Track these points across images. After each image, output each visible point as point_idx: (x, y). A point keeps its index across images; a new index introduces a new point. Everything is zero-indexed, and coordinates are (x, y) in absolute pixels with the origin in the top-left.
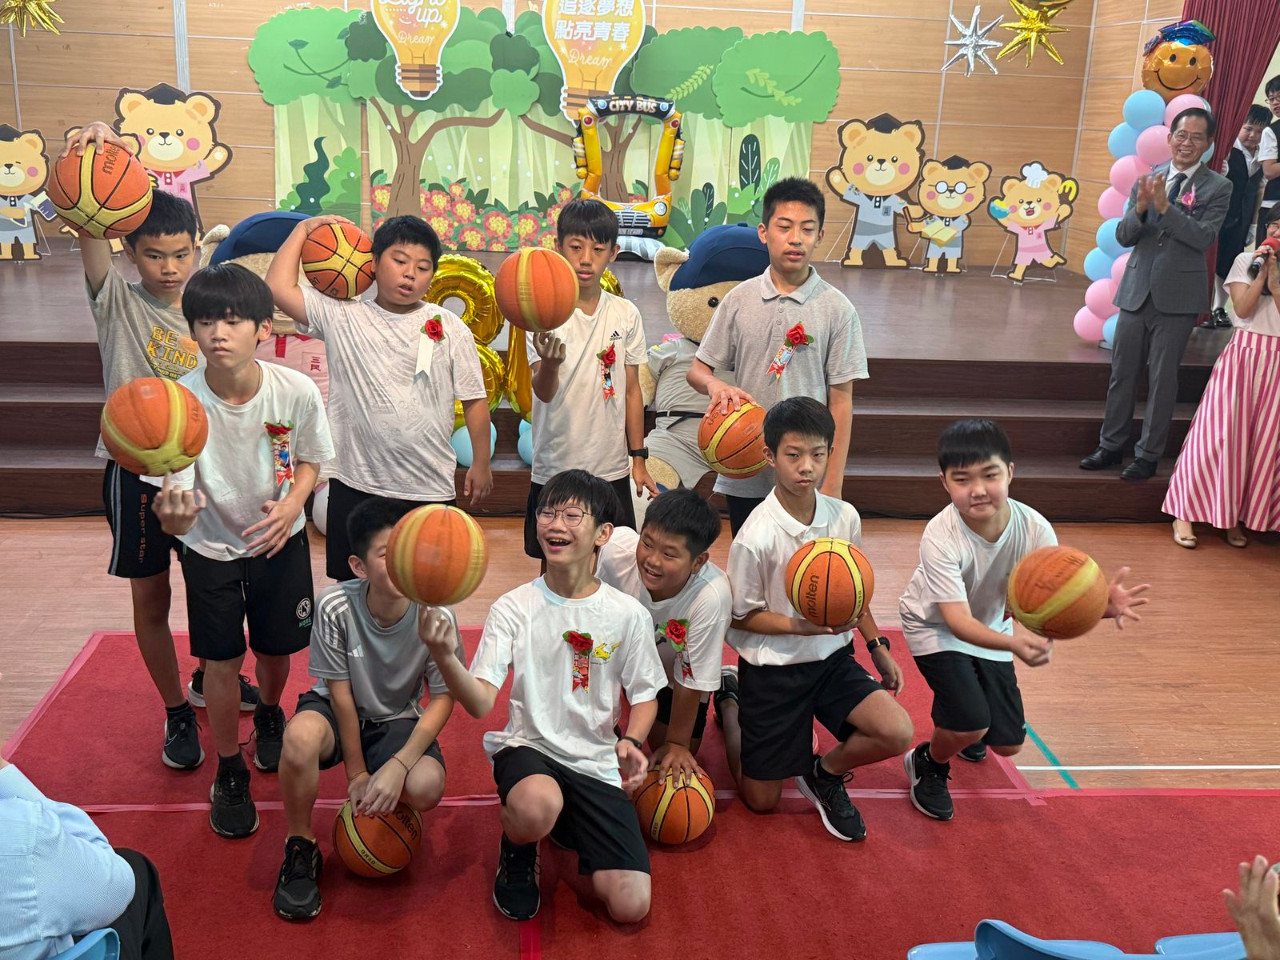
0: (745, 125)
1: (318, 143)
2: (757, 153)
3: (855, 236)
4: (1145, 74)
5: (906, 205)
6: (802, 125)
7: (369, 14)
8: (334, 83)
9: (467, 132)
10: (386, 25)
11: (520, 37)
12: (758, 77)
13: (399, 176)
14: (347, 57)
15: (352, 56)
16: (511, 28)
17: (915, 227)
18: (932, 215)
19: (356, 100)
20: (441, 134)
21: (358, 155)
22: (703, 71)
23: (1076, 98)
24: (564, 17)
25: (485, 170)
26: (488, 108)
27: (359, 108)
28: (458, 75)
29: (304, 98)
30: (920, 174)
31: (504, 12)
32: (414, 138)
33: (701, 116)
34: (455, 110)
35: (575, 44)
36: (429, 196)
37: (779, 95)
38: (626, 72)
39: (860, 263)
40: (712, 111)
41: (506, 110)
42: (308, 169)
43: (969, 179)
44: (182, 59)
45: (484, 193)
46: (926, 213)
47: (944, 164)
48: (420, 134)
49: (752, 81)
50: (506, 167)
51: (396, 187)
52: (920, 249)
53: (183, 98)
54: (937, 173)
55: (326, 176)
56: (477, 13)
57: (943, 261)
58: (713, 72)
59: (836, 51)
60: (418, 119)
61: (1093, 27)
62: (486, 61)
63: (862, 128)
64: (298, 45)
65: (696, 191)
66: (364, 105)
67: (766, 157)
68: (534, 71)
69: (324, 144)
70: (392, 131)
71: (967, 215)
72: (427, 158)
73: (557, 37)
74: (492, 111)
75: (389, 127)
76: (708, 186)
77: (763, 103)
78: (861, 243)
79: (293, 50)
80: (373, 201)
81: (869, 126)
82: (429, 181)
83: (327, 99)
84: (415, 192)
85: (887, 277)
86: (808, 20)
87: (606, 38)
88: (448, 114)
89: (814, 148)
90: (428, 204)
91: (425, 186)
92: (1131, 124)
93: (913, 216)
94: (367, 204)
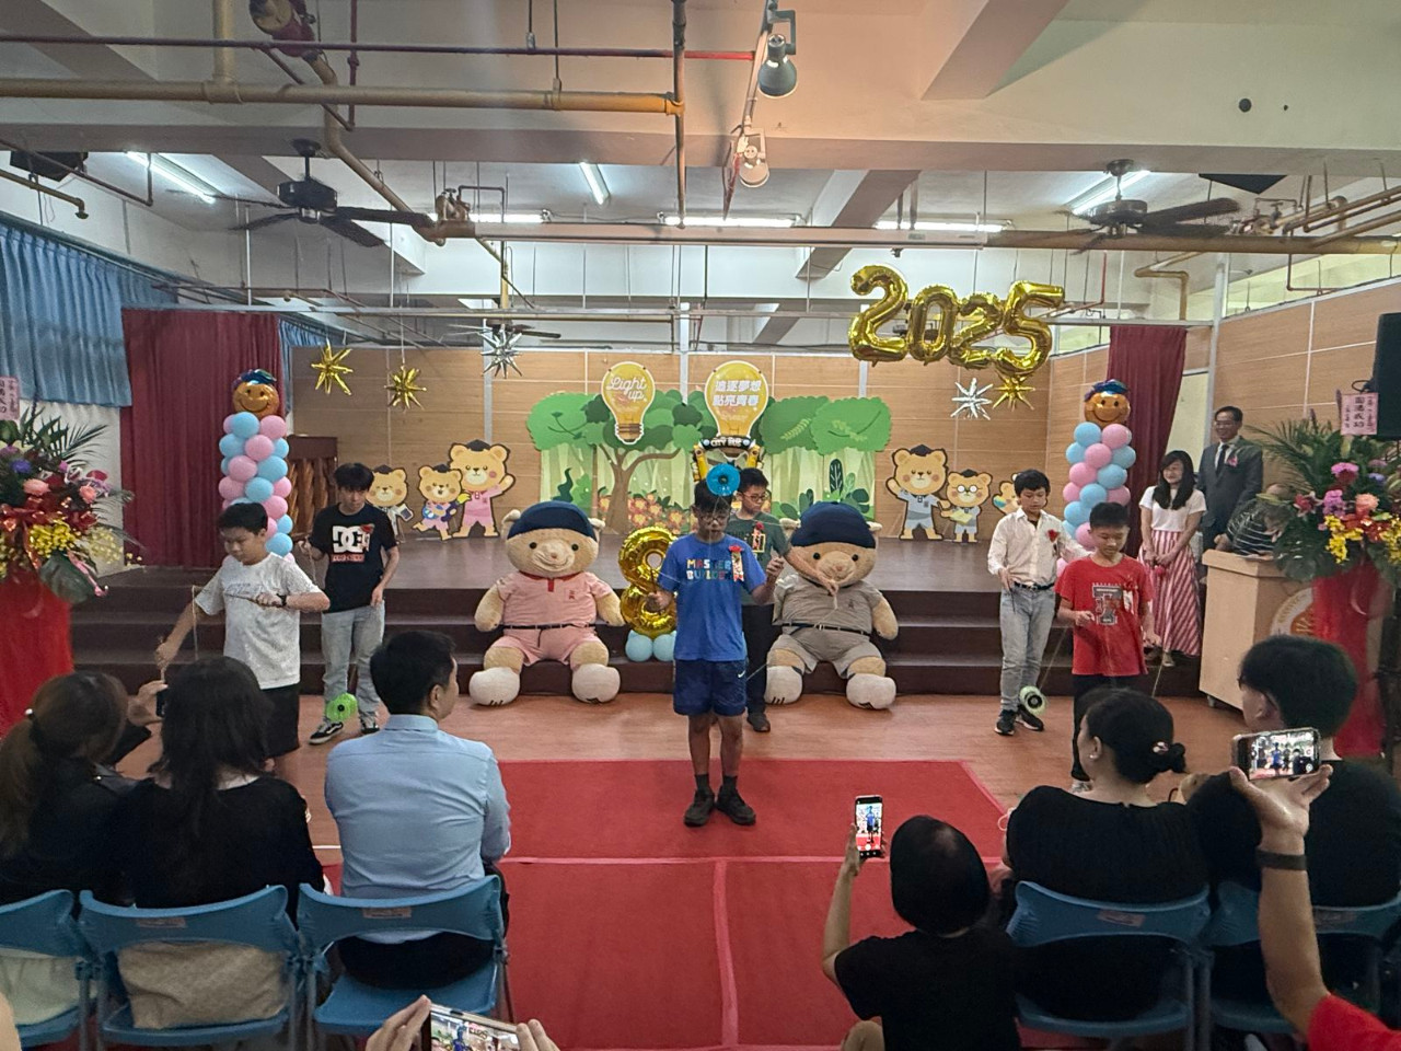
0: (831, 453)
1: (567, 473)
2: (840, 470)
3: (908, 521)
4: (1086, 413)
5: (938, 500)
6: (869, 453)
7: (600, 396)
8: (578, 436)
9: (657, 463)
10: (610, 402)
11: (690, 406)
12: (839, 425)
13: (616, 490)
14: (585, 420)
15: (589, 421)
16: (685, 401)
17: (945, 514)
18: (955, 507)
19: (590, 446)
20: (642, 465)
21: (591, 478)
22: (805, 422)
23: (1045, 432)
24: (718, 393)
25: (669, 486)
26: (671, 448)
27: (592, 451)
28: (653, 430)
29: (559, 446)
30: (946, 481)
31: (681, 392)
32: (625, 467)
33: (804, 448)
34: (650, 450)
35: (724, 408)
36: (633, 502)
37: (853, 435)
38: (757, 423)
39: (911, 537)
40: (812, 446)
41: (682, 450)
42: (560, 487)
43: (980, 484)
44: (488, 425)
45: (668, 499)
46: (952, 505)
47: (961, 474)
48: (630, 463)
49: (836, 426)
50: (682, 483)
51: (613, 498)
52: (949, 528)
53: (488, 447)
54: (957, 480)
55: (571, 491)
56: (665, 393)
57: (965, 536)
58: (811, 422)
59: (887, 408)
60: (628, 455)
61: (1051, 390)
62: (670, 421)
63: (908, 454)
64: (557, 415)
65: (802, 494)
66: (595, 449)
67: (846, 474)
68: (699, 425)
69: (570, 472)
70: (612, 464)
71: (979, 506)
72: (633, 478)
73: (715, 403)
74: (673, 449)
75: (610, 462)
76: (810, 491)
77: (842, 441)
78: (911, 525)
79: (554, 418)
80: (599, 506)
81: (911, 452)
82: (634, 492)
83: (574, 446)
84: (625, 500)
85: (930, 546)
86: (869, 391)
87: (744, 404)
88: (646, 452)
89: (876, 466)
91: (631, 496)
92: (1081, 444)
93: (944, 507)
94: (596, 508)
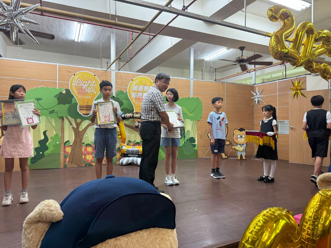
1: (45, 133)
2: (184, 129)
6: (195, 121)
8: (52, 112)
10: (74, 92)
11: (117, 98)
13: (75, 142)
14: (57, 103)
15: (59, 103)
17: (233, 147)
18: (237, 144)
19: (60, 117)
20: (90, 128)
21: (60, 136)
24: (134, 91)
27: (61, 120)
32: (81, 129)
35: (137, 99)
36: (86, 148)
37: (189, 113)
42: (40, 142)
47: (239, 130)
48: (83, 129)
51: (74, 147)
55: (47, 144)
57: (241, 156)
59: (201, 102)
60: (82, 123)
64: (38, 99)
66: (63, 119)
67: (186, 130)
69: (47, 133)
70: (73, 128)
71: (246, 143)
72: (86, 135)
75: (72, 126)
79: (36, 101)
80: (65, 151)
82: (86, 143)
83: (49, 117)
84: (81, 148)
86: (194, 94)
89: (198, 127)
90: (85, 151)
91: (84, 145)
93: (233, 144)
94: (62, 153)
